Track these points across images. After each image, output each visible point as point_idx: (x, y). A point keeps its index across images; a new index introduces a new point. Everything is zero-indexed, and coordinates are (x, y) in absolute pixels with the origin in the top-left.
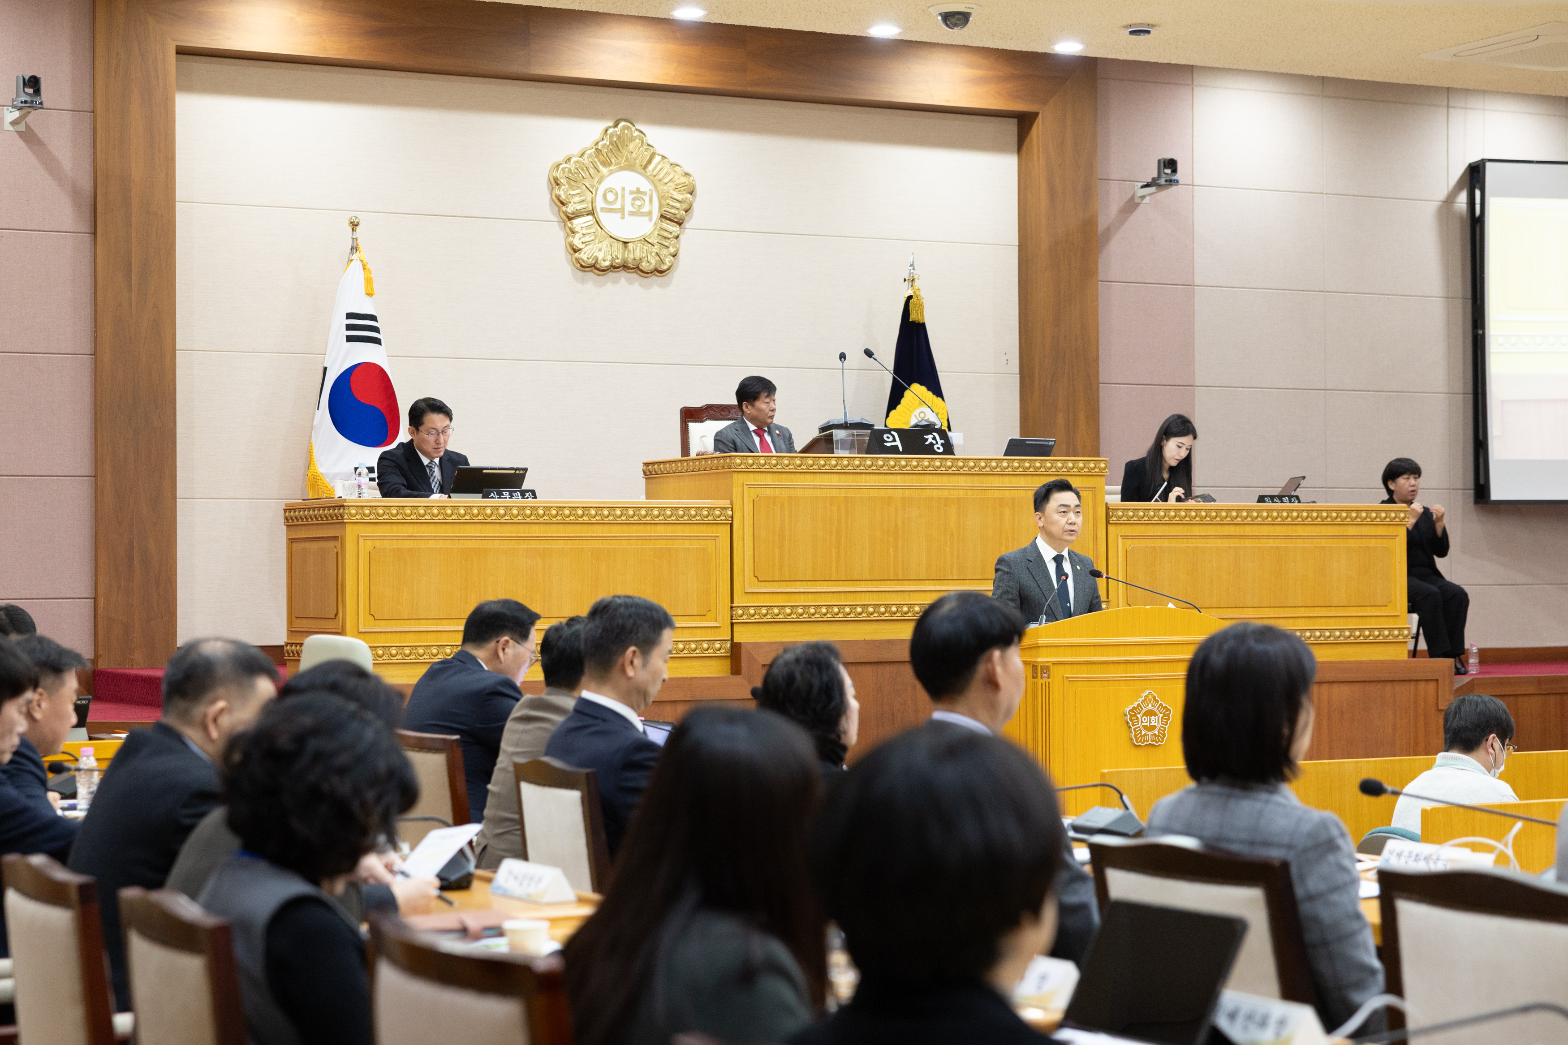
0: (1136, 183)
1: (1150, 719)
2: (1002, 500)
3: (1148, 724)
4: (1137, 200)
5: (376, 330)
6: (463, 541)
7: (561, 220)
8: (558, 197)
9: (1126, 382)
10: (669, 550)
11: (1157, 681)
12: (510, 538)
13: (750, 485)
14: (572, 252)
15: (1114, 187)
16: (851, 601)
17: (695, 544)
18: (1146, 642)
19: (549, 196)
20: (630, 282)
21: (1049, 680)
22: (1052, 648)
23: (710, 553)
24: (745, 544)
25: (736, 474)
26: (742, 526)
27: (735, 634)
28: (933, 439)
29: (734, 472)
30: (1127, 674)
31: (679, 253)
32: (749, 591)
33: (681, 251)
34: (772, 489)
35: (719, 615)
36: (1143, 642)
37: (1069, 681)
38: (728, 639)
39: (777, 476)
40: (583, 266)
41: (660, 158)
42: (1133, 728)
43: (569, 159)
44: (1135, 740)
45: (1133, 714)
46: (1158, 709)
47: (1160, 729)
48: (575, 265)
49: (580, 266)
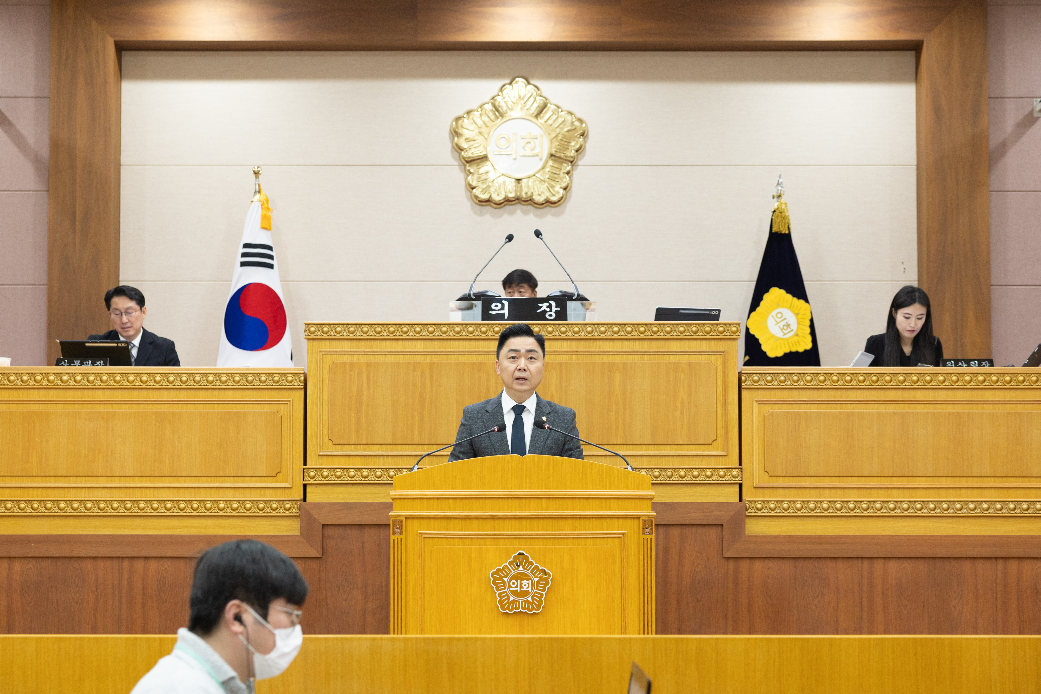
0: (1035, 99)
1: (521, 584)
3: (518, 589)
4: (1036, 115)
5: (271, 257)
6: (26, 405)
7: (461, 164)
8: (457, 145)
10: (237, 413)
13: (325, 351)
14: (471, 190)
15: (1010, 106)
17: (266, 409)
18: (518, 495)
19: (450, 145)
21: (402, 536)
22: (407, 500)
23: (281, 416)
24: (319, 408)
25: (311, 342)
26: (316, 391)
27: (308, 495)
28: (547, 307)
29: (308, 339)
30: (494, 531)
31: (571, 187)
32: (321, 454)
33: (573, 185)
34: (349, 355)
35: (291, 477)
36: (515, 495)
37: (424, 537)
38: (299, 499)
39: (355, 343)
40: (480, 201)
41: (553, 107)
42: (497, 592)
43: (469, 113)
44: (500, 606)
45: (498, 577)
46: (532, 572)
47: (534, 595)
48: (473, 200)
49: (477, 201)
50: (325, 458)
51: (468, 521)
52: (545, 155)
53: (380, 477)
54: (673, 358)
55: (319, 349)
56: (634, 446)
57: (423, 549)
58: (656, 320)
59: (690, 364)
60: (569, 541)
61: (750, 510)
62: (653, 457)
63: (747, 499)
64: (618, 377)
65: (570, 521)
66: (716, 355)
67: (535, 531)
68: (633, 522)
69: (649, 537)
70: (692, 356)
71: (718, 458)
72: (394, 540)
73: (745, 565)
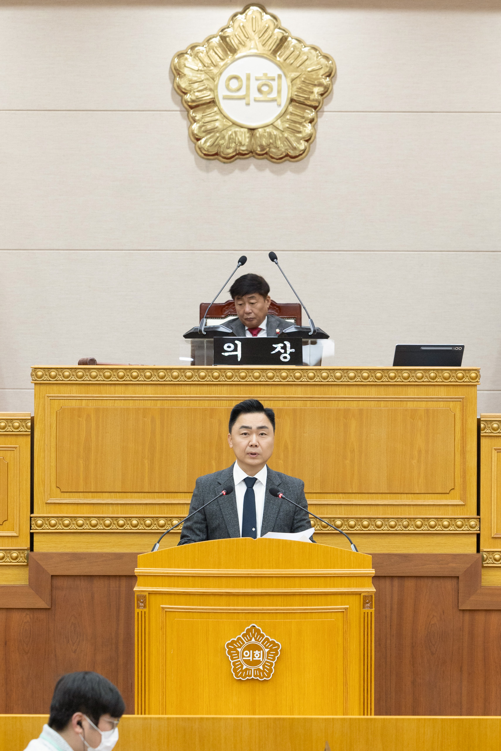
1: (253, 654)
3: (251, 658)
7: (184, 109)
13: (52, 397)
14: (195, 141)
18: (251, 574)
19: (170, 86)
21: (146, 610)
22: (149, 578)
23: (8, 463)
24: (46, 455)
25: (38, 387)
26: (43, 438)
27: (35, 544)
28: (282, 348)
29: (35, 384)
30: (229, 606)
31: (315, 137)
32: (49, 502)
33: (318, 136)
34: (77, 401)
35: (18, 525)
36: (248, 574)
37: (166, 611)
38: (26, 548)
39: (83, 388)
40: (205, 155)
41: (294, 42)
42: (232, 662)
43: (193, 48)
44: (234, 674)
45: (232, 647)
46: (263, 643)
47: (265, 664)
48: (198, 153)
49: (203, 155)
50: (52, 506)
51: (205, 597)
52: (284, 100)
53: (109, 526)
54: (410, 405)
55: (46, 394)
56: (370, 495)
57: (165, 621)
58: (394, 365)
59: (427, 411)
60: (297, 615)
61: (487, 561)
62: (389, 506)
63: (485, 550)
64: (353, 424)
65: (297, 598)
66: (454, 402)
67: (266, 606)
68: (354, 598)
69: (369, 611)
70: (430, 402)
71: (455, 508)
72: (138, 613)
73: (480, 618)
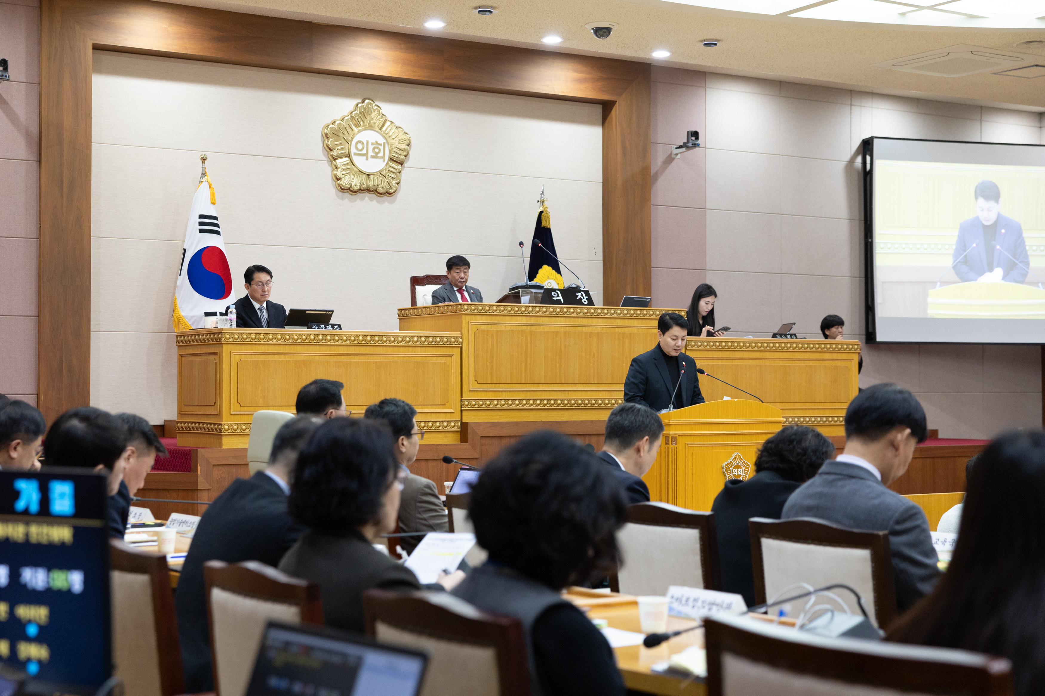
0: (673, 146)
1: (738, 471)
2: (624, 334)
3: (736, 474)
4: (673, 156)
5: (217, 225)
6: (296, 356)
7: (329, 160)
8: (327, 146)
9: (666, 267)
10: (423, 363)
11: (741, 446)
12: (325, 355)
13: (473, 322)
14: (336, 180)
15: (660, 148)
16: (534, 397)
17: (439, 360)
18: (735, 422)
19: (322, 145)
20: (371, 200)
21: (676, 446)
22: (678, 426)
23: (448, 365)
24: (469, 360)
26: (468, 349)
27: (463, 417)
28: (581, 296)
30: (723, 442)
32: (472, 390)
34: (486, 325)
35: (454, 405)
37: (687, 446)
38: (459, 420)
40: (343, 189)
41: (390, 123)
42: (727, 476)
43: (334, 122)
45: (728, 467)
46: (742, 464)
48: (338, 188)
49: (341, 189)
50: (472, 393)
52: (387, 158)
64: (627, 342)
